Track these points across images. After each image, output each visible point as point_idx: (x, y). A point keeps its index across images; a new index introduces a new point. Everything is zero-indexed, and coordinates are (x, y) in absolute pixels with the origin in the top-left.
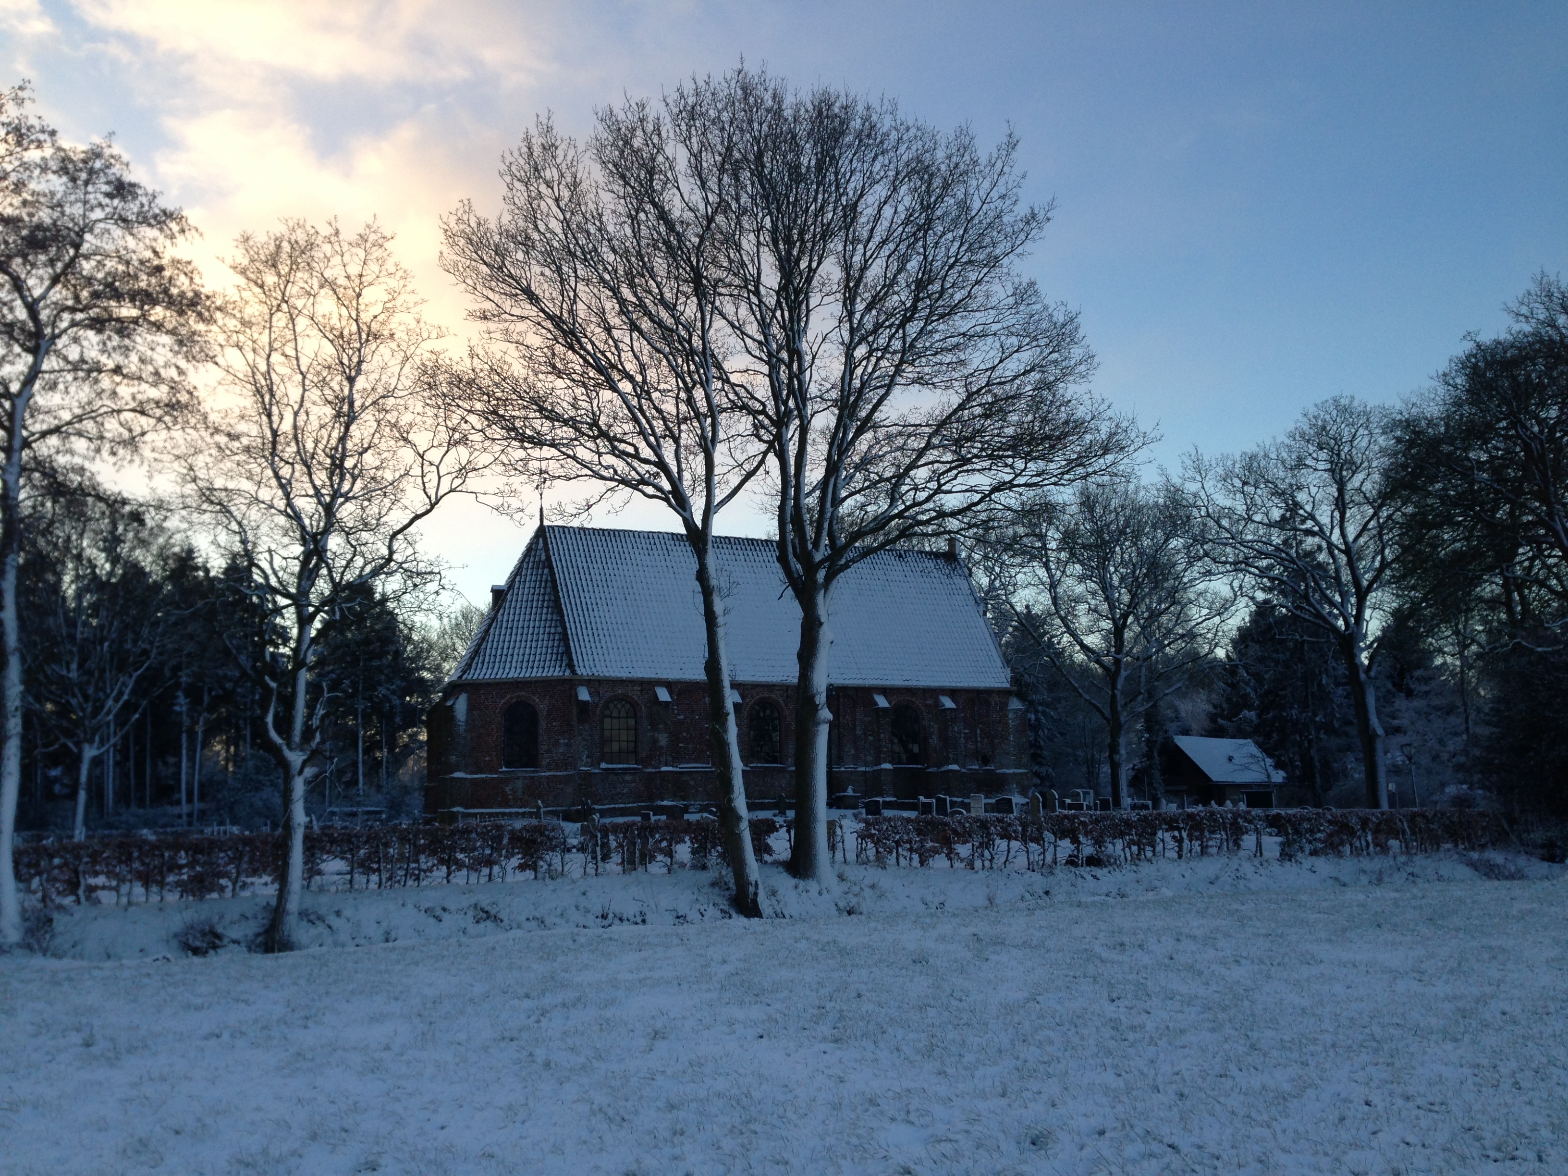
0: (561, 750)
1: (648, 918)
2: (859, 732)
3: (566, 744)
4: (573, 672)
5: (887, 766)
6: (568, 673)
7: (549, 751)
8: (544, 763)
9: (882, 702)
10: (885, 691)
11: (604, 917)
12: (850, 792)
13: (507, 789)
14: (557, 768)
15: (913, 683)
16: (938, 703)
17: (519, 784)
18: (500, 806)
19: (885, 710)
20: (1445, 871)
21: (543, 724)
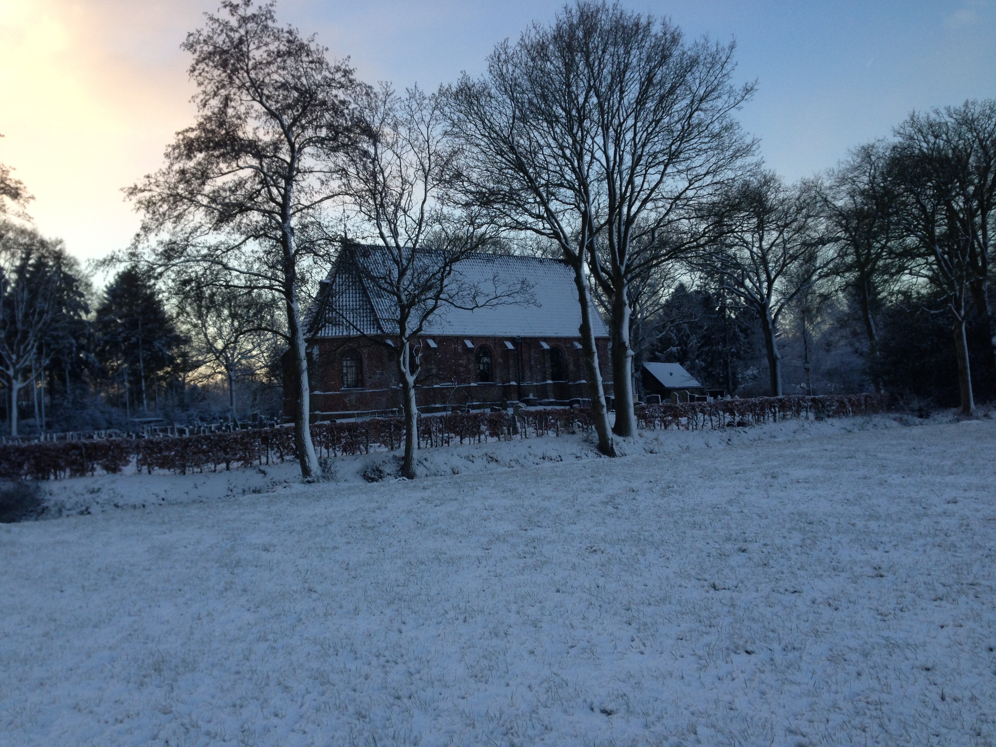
0: (378, 376)
1: (563, 457)
2: (533, 363)
3: (380, 374)
4: (382, 331)
5: (550, 382)
6: (379, 332)
7: (370, 378)
8: (368, 385)
9: (546, 346)
10: (546, 339)
11: (544, 458)
12: (531, 396)
13: (346, 400)
14: (376, 388)
15: (559, 335)
16: (573, 346)
17: (353, 397)
18: (343, 410)
19: (547, 350)
20: (888, 424)
21: (366, 362)
